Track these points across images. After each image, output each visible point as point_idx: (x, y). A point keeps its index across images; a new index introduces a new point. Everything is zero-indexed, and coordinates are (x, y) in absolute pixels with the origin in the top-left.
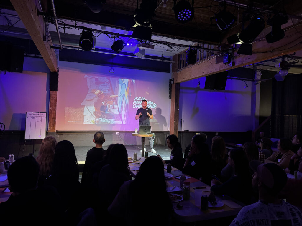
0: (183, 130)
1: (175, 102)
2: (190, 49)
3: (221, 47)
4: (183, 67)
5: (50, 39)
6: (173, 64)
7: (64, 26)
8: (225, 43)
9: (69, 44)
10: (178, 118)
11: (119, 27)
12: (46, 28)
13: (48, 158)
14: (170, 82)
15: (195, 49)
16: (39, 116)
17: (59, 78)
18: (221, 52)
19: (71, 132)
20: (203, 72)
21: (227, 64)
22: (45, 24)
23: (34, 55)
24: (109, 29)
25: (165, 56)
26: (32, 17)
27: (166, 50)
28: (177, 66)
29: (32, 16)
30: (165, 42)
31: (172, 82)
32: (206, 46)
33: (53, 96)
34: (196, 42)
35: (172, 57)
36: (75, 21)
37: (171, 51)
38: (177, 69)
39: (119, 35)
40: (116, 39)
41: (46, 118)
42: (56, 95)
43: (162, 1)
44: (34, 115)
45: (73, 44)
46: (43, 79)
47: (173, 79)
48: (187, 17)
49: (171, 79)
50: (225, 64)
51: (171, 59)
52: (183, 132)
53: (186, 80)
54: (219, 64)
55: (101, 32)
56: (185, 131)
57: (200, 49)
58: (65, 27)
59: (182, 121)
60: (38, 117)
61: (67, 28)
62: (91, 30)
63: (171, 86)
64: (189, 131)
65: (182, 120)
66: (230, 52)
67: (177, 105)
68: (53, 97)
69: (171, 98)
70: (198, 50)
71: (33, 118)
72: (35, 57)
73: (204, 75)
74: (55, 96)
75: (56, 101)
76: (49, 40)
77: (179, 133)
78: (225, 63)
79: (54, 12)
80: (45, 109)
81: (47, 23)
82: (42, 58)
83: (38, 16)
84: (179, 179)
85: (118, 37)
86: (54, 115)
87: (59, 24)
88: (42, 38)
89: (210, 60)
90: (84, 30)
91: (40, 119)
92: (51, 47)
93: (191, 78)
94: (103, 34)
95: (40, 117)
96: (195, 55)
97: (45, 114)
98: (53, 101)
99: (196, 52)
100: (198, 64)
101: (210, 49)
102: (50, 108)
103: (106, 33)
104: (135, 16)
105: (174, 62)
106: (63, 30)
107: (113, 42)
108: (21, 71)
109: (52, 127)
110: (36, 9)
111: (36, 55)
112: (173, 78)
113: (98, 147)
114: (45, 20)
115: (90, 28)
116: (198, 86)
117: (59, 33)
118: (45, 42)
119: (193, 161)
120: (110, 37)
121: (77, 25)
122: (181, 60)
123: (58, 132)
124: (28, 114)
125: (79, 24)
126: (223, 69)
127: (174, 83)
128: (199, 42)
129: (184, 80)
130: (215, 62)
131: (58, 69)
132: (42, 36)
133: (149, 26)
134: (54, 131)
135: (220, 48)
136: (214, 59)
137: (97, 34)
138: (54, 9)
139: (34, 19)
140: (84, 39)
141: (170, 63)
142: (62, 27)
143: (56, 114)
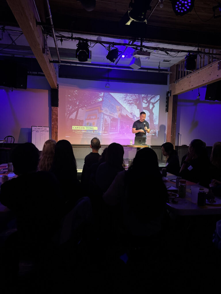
0: (181, 144)
1: (172, 115)
2: (190, 54)
4: (182, 77)
5: (49, 52)
6: (171, 74)
7: (61, 39)
9: (66, 59)
10: (175, 133)
11: (115, 36)
12: (45, 41)
13: (49, 159)
14: (167, 95)
15: (195, 54)
16: (43, 130)
17: (59, 95)
20: (204, 81)
22: (44, 37)
23: (36, 73)
24: (104, 39)
25: (161, 67)
26: (30, 26)
27: (163, 60)
28: (175, 77)
29: (31, 24)
30: (162, 48)
31: (169, 94)
32: (207, 50)
33: (54, 111)
34: (196, 46)
35: (170, 68)
36: (71, 33)
37: (169, 62)
38: (175, 80)
39: (114, 44)
40: (112, 48)
41: (49, 132)
43: (159, 1)
44: (38, 129)
45: (70, 58)
46: (44, 96)
47: (171, 91)
48: (186, 8)
49: (168, 91)
51: (168, 71)
52: (180, 147)
55: (96, 42)
56: (182, 145)
57: (200, 54)
58: (63, 39)
59: (180, 136)
61: (64, 40)
62: (87, 40)
63: (168, 98)
64: (186, 145)
65: (179, 134)
67: (174, 118)
68: (54, 113)
69: (167, 112)
70: (198, 55)
71: (37, 131)
72: (38, 75)
73: (204, 83)
74: (56, 112)
75: (57, 116)
76: (48, 54)
77: (176, 148)
79: (51, 20)
80: (47, 124)
81: (45, 35)
82: (44, 75)
83: (37, 26)
84: (175, 182)
85: (113, 46)
86: (56, 130)
87: (56, 36)
88: (42, 50)
89: (211, 66)
90: (80, 41)
92: (51, 62)
93: (190, 88)
94: (98, 44)
95: (44, 131)
96: (195, 61)
97: (48, 129)
98: (54, 117)
99: (196, 57)
100: (198, 73)
101: (213, 54)
102: (53, 123)
103: (101, 42)
104: (129, 12)
105: (171, 73)
106: (61, 42)
107: (108, 51)
108: (25, 87)
110: (34, 18)
111: (38, 73)
113: (95, 152)
114: (44, 32)
115: (86, 39)
116: (198, 97)
117: (57, 48)
118: (44, 54)
119: (191, 166)
120: (105, 47)
121: (74, 37)
122: (179, 71)
124: (33, 128)
125: (75, 35)
127: (172, 95)
128: (198, 46)
129: (183, 91)
130: (217, 68)
131: (58, 85)
132: (41, 47)
133: (144, 21)
136: (216, 64)
137: (92, 45)
138: (51, 16)
139: (33, 29)
140: (80, 50)
141: (167, 74)
142: (59, 40)
143: (57, 128)
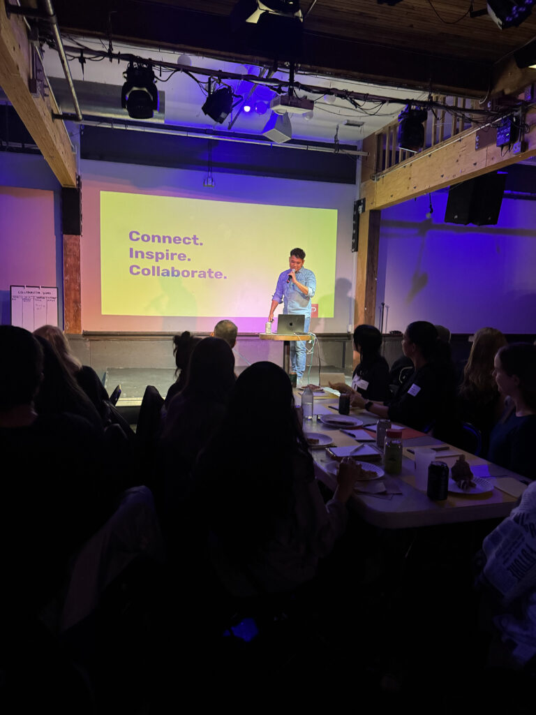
0: (387, 330)
1: (368, 260)
2: (409, 107)
3: (492, 104)
4: (390, 165)
5: (50, 92)
6: (365, 159)
7: (82, 55)
8: (503, 92)
10: (374, 302)
11: (223, 53)
12: (36, 60)
14: (356, 208)
15: (422, 108)
16: (41, 295)
18: (493, 115)
19: (117, 335)
20: (442, 176)
21: (505, 149)
22: (33, 48)
23: (19, 145)
24: (197, 61)
25: (341, 141)
27: (346, 122)
28: (374, 165)
30: (343, 91)
31: (360, 207)
32: (450, 100)
33: (71, 247)
34: (425, 89)
35: (362, 142)
36: (108, 42)
37: (359, 126)
38: (373, 172)
39: (222, 75)
40: (215, 87)
41: (56, 300)
42: (79, 246)
44: (29, 292)
46: (44, 206)
47: (364, 200)
49: (357, 199)
50: (500, 148)
51: (358, 148)
52: (386, 335)
53: (395, 199)
54: (485, 149)
55: (177, 68)
56: (391, 332)
57: (434, 110)
58: (85, 55)
59: (385, 309)
60: (38, 298)
61: (89, 59)
62: (151, 63)
63: (357, 218)
64: (400, 333)
65: (383, 304)
66: (516, 114)
67: (373, 266)
68: (70, 250)
69: (356, 250)
70: (429, 112)
71: (25, 299)
72: (24, 151)
73: (443, 182)
74: (75, 248)
75: (79, 259)
76: (48, 96)
78: (502, 147)
79: (49, 2)
80: (53, 281)
81: (36, 43)
82: (38, 153)
83: (9, 18)
85: (220, 81)
86: (75, 294)
87: (66, 48)
88: (26, 83)
89: (460, 140)
90: (131, 64)
91: (44, 302)
92: (55, 116)
93: (409, 194)
94: (180, 74)
95: (44, 298)
96: (422, 125)
97: (54, 293)
98: (70, 261)
99: (424, 116)
100: (430, 156)
101: (464, 110)
102: (67, 278)
103: (188, 70)
105: (365, 154)
106: (80, 65)
107: (207, 94)
109: (72, 322)
111: (23, 146)
112: (362, 198)
114: (31, 36)
115: (147, 58)
116: (428, 216)
117: (71, 80)
118: (32, 96)
119: (414, 385)
120: (198, 82)
121: (115, 51)
122: (384, 151)
123: (87, 334)
124: (15, 291)
125: (119, 48)
126: (494, 162)
127: (366, 210)
128: (432, 90)
129: (392, 200)
130: (474, 146)
131: (78, 179)
132: (24, 76)
133: (296, 14)
134: (78, 331)
135: (489, 106)
136: (471, 136)
137: (165, 75)
140: (134, 89)
141: (356, 157)
142: (74, 57)
143: (79, 291)
